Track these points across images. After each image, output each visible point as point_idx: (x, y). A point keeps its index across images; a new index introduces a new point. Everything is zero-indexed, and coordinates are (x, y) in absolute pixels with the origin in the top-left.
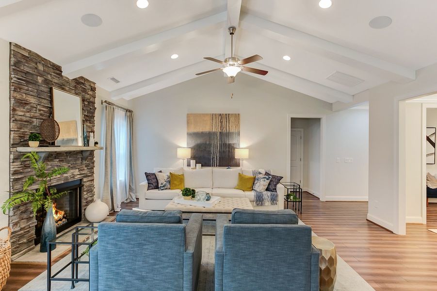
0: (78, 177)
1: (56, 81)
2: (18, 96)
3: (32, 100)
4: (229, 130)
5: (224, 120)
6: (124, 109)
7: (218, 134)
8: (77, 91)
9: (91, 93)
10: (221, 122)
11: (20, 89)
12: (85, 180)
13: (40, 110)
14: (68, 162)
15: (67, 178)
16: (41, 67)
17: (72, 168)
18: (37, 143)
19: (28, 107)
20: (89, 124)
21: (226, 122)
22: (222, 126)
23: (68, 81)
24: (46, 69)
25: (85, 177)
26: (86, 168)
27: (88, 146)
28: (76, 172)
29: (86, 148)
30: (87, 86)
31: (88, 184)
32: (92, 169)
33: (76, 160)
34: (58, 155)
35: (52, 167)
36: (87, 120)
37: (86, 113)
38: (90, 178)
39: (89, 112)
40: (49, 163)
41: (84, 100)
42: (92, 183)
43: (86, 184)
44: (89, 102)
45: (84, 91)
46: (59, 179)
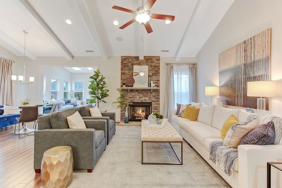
0: (148, 101)
1: (137, 63)
2: (122, 72)
3: (127, 72)
4: (254, 58)
5: (249, 47)
6: (187, 64)
7: (242, 66)
8: (147, 63)
10: (245, 51)
11: (123, 69)
12: (153, 103)
13: (130, 75)
14: (142, 94)
15: (142, 100)
16: (130, 60)
17: (145, 96)
19: (125, 74)
20: (155, 77)
21: (251, 48)
22: (246, 57)
23: (142, 61)
24: (132, 60)
25: (154, 102)
26: (154, 98)
27: (151, 87)
28: (147, 98)
30: (154, 59)
31: (155, 105)
32: (158, 99)
33: (147, 93)
34: (137, 90)
35: (135, 95)
36: (154, 75)
37: (154, 72)
38: (156, 103)
39: (155, 71)
40: (133, 93)
41: (151, 66)
42: (158, 105)
43: (154, 105)
44: (155, 67)
45: (152, 62)
46: (138, 100)
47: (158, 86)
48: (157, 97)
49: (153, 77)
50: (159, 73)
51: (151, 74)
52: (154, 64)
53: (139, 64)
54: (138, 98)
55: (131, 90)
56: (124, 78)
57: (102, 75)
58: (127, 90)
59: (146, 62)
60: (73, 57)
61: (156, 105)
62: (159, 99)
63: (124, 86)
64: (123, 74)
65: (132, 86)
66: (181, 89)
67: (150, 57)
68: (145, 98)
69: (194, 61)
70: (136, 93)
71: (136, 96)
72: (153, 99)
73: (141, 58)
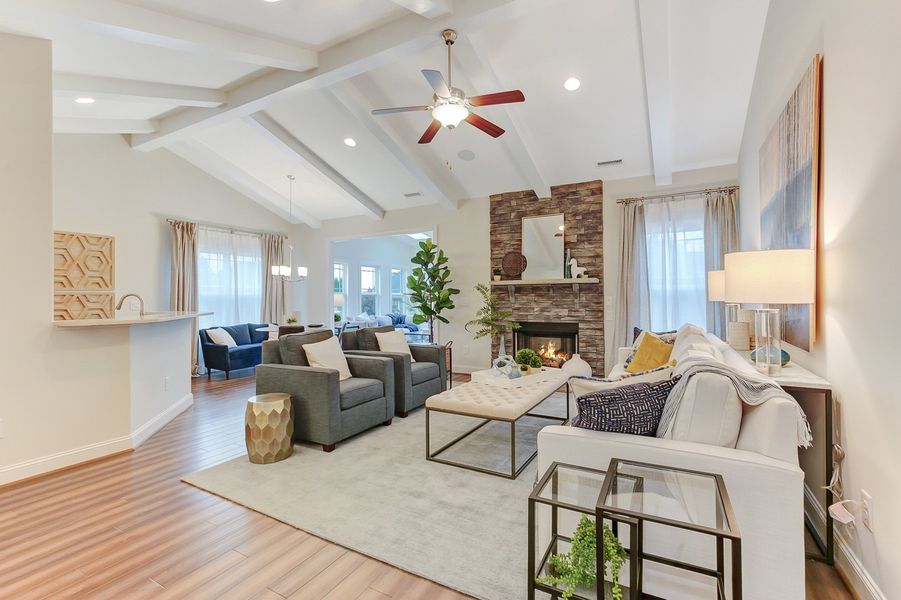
0: (568, 320)
1: (531, 209)
2: (494, 238)
3: (505, 238)
6: (700, 192)
8: (562, 208)
9: (591, 199)
11: (495, 231)
12: (581, 326)
13: (513, 245)
14: (549, 298)
15: (548, 317)
16: (514, 203)
17: (557, 306)
18: (499, 277)
19: (502, 245)
20: (587, 246)
23: (546, 202)
24: (519, 201)
25: (584, 322)
26: (583, 310)
28: (564, 312)
29: (568, 281)
30: (583, 192)
31: (588, 332)
32: (598, 313)
33: (564, 297)
34: (535, 289)
35: (529, 302)
36: (583, 241)
37: (582, 232)
38: (593, 326)
39: (588, 228)
40: (524, 297)
41: (575, 215)
42: (599, 333)
43: (585, 331)
44: (586, 215)
45: (577, 201)
46: (537, 317)
47: (598, 274)
48: (595, 306)
49: (581, 246)
50: (601, 233)
51: (573, 239)
52: (582, 207)
53: (539, 212)
54: (537, 312)
55: (519, 289)
56: (500, 256)
57: (441, 252)
58: (504, 289)
59: (560, 204)
60: (384, 212)
61: (593, 333)
62: (600, 314)
63: (497, 278)
64: (495, 244)
65: (519, 277)
66: (675, 282)
67: (570, 186)
68: (557, 310)
69: (725, 181)
70: (532, 297)
71: (533, 305)
72: (583, 313)
73: (544, 194)
